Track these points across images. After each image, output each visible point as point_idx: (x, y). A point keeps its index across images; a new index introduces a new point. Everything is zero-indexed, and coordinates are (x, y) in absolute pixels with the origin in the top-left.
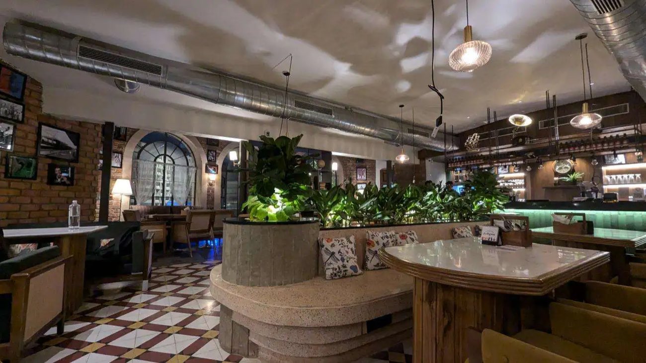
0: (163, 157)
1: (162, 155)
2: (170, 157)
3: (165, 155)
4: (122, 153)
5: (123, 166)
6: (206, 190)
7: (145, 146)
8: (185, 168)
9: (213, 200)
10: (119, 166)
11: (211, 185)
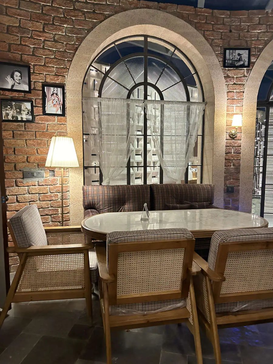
0: (142, 88)
1: (140, 84)
2: (154, 87)
3: (146, 84)
4: (62, 86)
5: (67, 111)
6: (224, 148)
7: (109, 71)
8: (183, 107)
9: (238, 169)
10: (59, 112)
11: (233, 137)
